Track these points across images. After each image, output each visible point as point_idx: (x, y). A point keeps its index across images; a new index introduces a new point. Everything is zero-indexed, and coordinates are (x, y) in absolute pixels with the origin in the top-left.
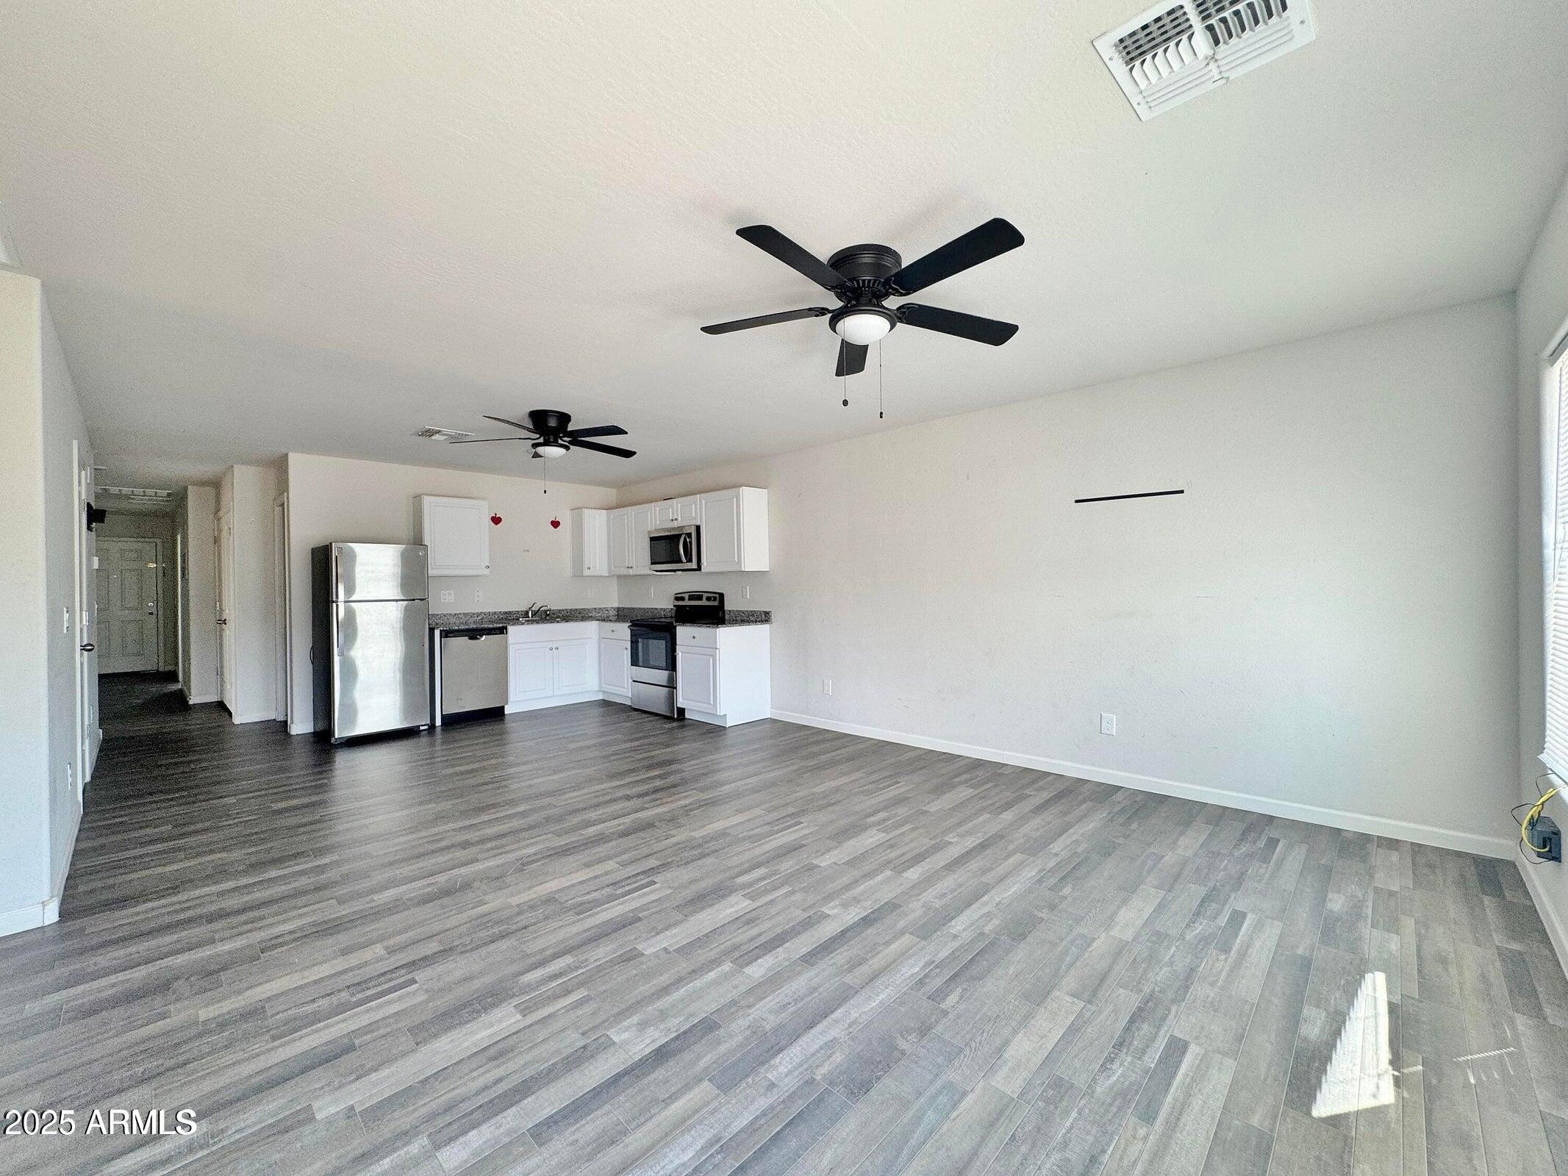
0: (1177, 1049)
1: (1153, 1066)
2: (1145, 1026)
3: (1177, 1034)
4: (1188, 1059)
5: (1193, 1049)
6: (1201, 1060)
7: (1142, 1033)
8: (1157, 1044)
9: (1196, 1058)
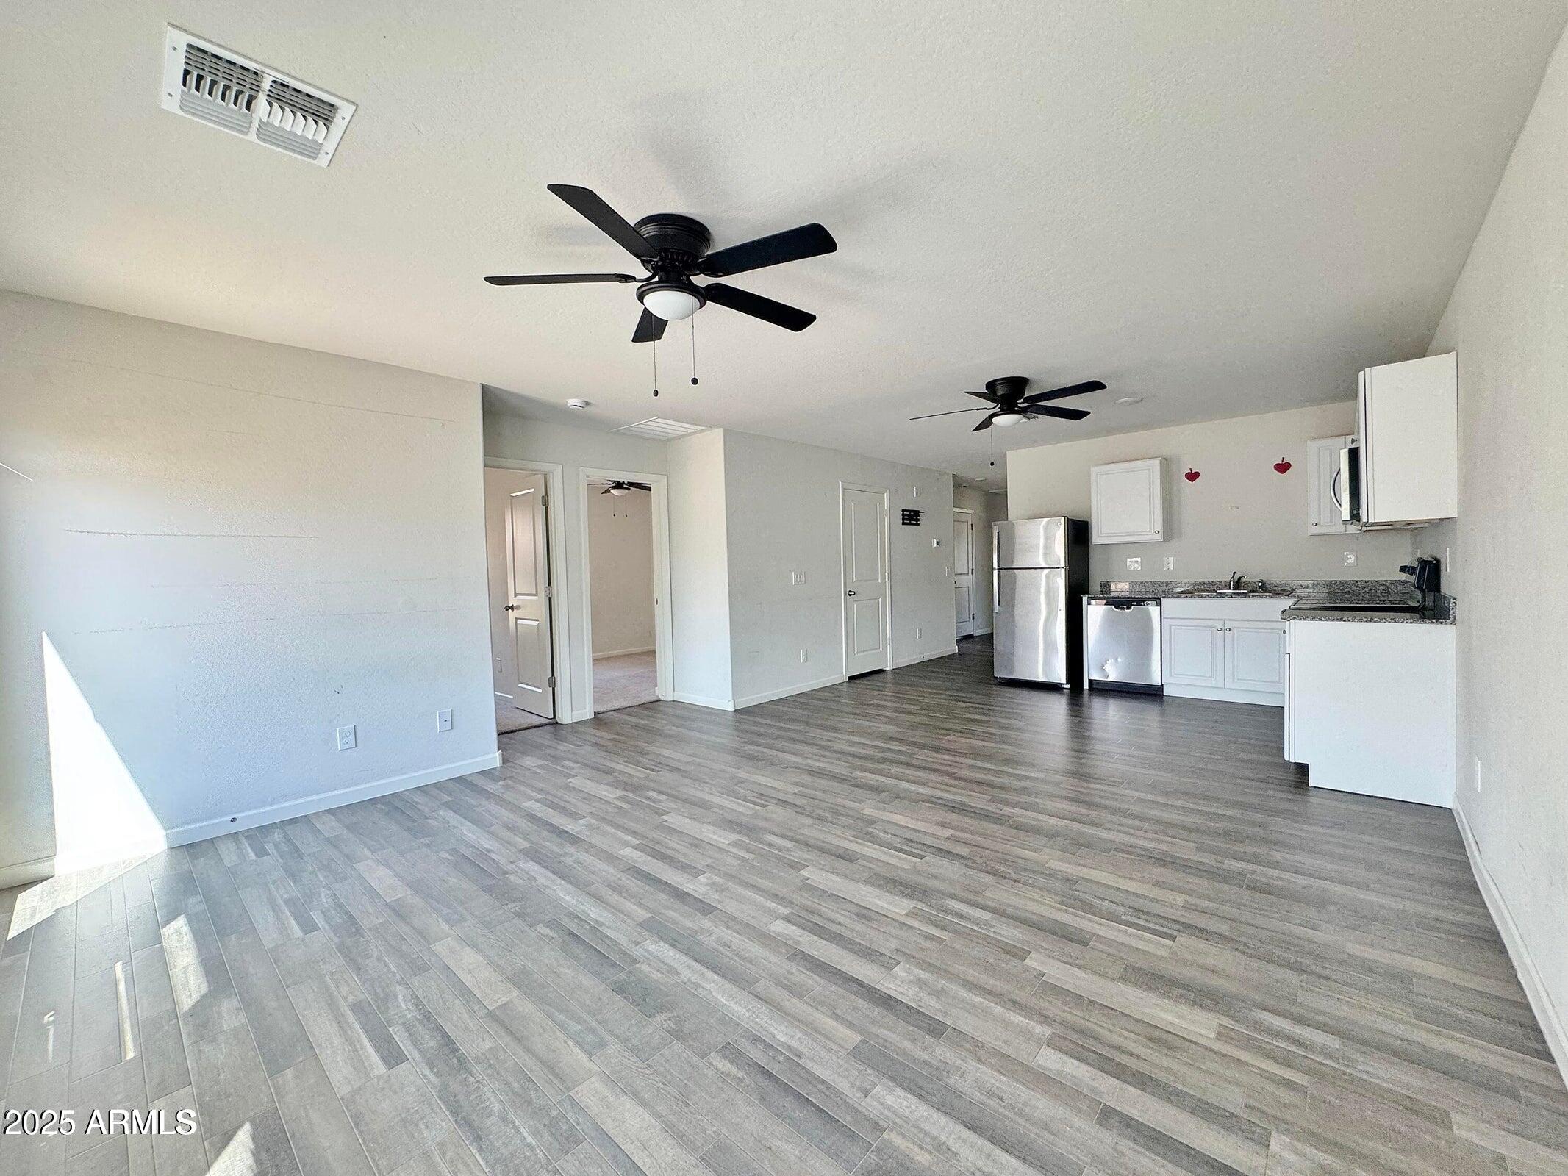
0: (393, 1057)
1: (390, 1029)
2: (432, 1044)
3: (404, 1066)
4: (375, 1058)
5: (380, 1068)
6: (365, 1068)
7: (427, 1038)
8: (408, 1043)
9: (370, 1065)
